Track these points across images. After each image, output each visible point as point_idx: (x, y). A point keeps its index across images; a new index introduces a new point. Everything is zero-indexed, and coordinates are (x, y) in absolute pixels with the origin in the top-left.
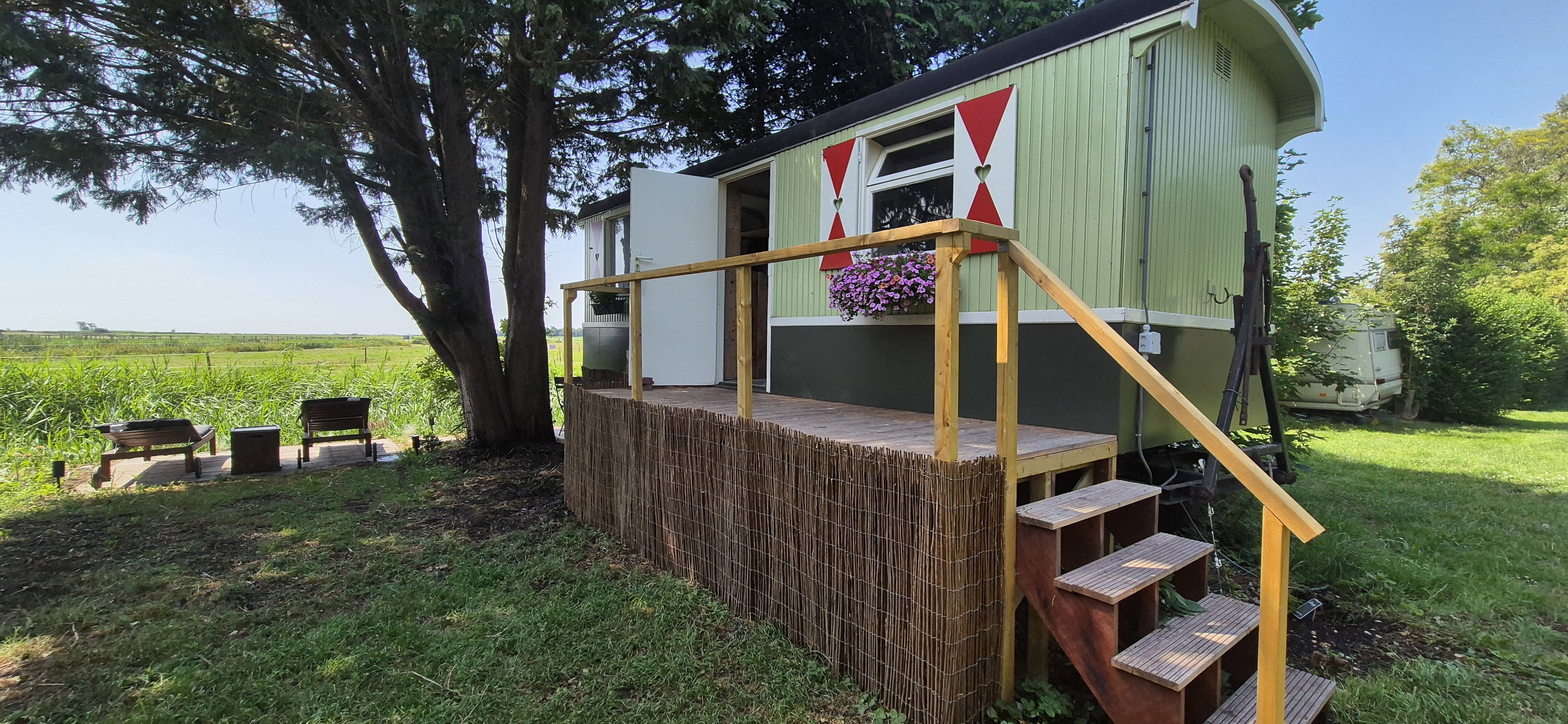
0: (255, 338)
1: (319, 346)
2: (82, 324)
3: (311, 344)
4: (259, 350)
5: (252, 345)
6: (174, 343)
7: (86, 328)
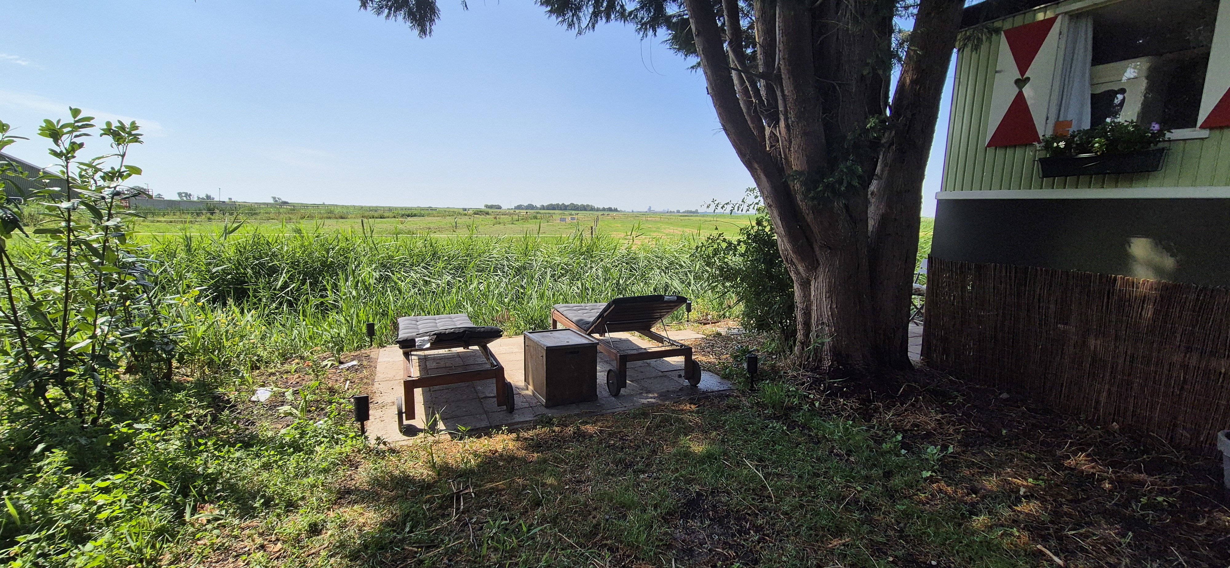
0: (376, 209)
1: (415, 215)
2: (274, 198)
3: (410, 214)
4: (381, 218)
5: (376, 214)
6: (331, 212)
7: (276, 201)
